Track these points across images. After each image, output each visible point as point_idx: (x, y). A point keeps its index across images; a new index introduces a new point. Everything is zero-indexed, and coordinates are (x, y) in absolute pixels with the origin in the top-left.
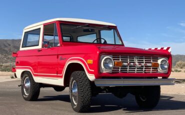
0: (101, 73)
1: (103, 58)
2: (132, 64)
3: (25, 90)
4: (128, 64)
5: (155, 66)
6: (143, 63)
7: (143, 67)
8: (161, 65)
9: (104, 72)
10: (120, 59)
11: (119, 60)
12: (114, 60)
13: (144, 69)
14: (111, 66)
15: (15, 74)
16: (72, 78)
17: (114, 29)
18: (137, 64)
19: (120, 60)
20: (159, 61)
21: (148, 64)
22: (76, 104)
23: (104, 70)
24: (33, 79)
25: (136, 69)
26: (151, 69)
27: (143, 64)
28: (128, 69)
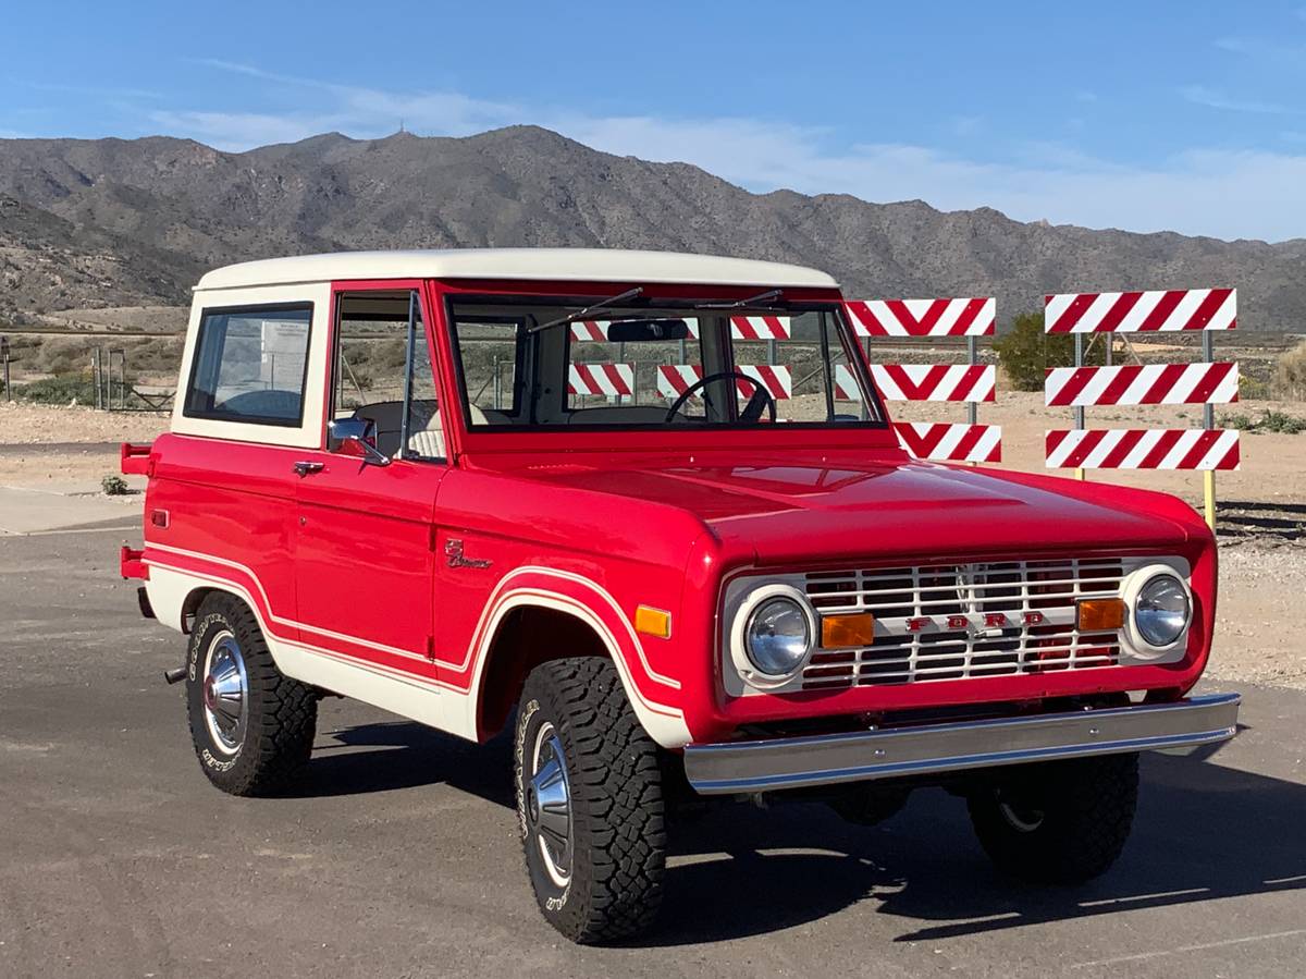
0: (730, 699)
1: (744, 596)
2: (941, 620)
3: (210, 716)
4: (915, 625)
5: (1103, 622)
6: (1017, 605)
7: (1016, 632)
8: (1142, 605)
9: (751, 691)
10: (860, 594)
11: (851, 601)
12: (816, 603)
13: (1022, 651)
14: (796, 649)
15: (142, 593)
16: (533, 707)
17: (822, 309)
18: (975, 616)
19: (860, 605)
20: (1129, 588)
21: (1052, 614)
22: (561, 882)
23: (750, 681)
24: (266, 652)
25: (969, 654)
26: (1074, 646)
27: (1014, 617)
28: (914, 658)
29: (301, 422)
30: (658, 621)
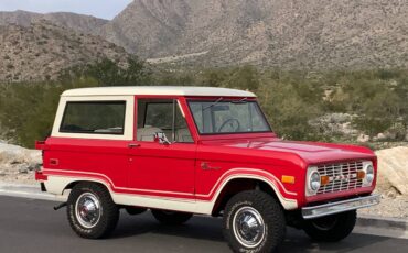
1: (310, 172)
15: (43, 184)
19: (326, 174)
25: (341, 185)
26: (356, 183)
27: (348, 176)
29: (122, 134)
30: (290, 179)
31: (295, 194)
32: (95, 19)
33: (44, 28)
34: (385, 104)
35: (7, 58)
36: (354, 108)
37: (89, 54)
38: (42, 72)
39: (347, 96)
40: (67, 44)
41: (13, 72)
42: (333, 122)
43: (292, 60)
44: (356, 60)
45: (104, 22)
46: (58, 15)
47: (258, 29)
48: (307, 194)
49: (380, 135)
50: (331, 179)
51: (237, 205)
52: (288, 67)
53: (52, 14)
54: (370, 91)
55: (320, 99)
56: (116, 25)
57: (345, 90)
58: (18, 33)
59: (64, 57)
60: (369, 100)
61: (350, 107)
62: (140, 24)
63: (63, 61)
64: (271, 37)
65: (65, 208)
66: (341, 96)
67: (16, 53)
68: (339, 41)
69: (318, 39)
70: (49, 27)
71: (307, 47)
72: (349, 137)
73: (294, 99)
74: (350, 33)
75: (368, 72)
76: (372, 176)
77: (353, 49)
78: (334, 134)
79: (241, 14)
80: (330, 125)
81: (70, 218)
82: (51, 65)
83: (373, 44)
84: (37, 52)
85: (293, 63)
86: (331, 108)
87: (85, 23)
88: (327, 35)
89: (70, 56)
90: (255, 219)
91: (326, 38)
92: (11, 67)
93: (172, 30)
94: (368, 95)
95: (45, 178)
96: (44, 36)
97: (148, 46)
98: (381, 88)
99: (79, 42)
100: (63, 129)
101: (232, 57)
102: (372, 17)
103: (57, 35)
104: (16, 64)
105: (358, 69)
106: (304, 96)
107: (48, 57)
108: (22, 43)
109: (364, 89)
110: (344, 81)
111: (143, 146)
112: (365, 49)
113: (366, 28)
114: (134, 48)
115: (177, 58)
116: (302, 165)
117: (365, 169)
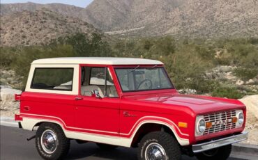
29: (71, 90)
30: (184, 125)
31: (188, 135)
32: (75, 7)
33: (44, 13)
34: (254, 60)
35: (22, 31)
36: (235, 62)
37: (71, 29)
38: (43, 39)
39: (230, 55)
40: (58, 23)
41: (26, 40)
42: (221, 72)
43: (197, 32)
44: (236, 32)
45: (80, 9)
46: (53, 5)
47: (176, 13)
48: (196, 135)
49: (251, 81)
50: (213, 123)
51: (147, 141)
52: (194, 37)
53: (49, 4)
54: (244, 52)
55: (213, 57)
56: (88, 11)
57: (229, 51)
58: (28, 16)
59: (57, 31)
60: (244, 57)
61: (232, 62)
62: (102, 10)
63: (56, 33)
64: (183, 18)
65: (34, 139)
66: (227, 55)
67: (27, 29)
68: (226, 20)
69: (213, 19)
70: (47, 12)
71: (205, 24)
72: (231, 82)
73: (197, 58)
74: (232, 15)
75: (243, 40)
76: (242, 120)
77: (235, 25)
78: (221, 80)
79: (165, 4)
80: (219, 73)
81: (37, 147)
82: (49, 35)
83: (247, 22)
84: (40, 27)
85: (197, 34)
86: (220, 62)
87: (69, 10)
88: (218, 16)
89: (61, 30)
90: (160, 152)
91: (218, 18)
92: (24, 37)
93: (122, 14)
94: (243, 54)
95: (21, 119)
96: (44, 18)
97: (107, 23)
98: (252, 50)
99: (65, 21)
100: (33, 86)
101: (159, 30)
102: (246, 5)
103: (52, 17)
104: (27, 35)
105: (238, 37)
106: (203, 55)
107: (47, 31)
108: (31, 22)
109: (241, 50)
110: (228, 45)
111: (85, 99)
112: (242, 25)
113: (243, 12)
114: (99, 25)
115: (125, 31)
116: (192, 114)
117: (237, 116)
